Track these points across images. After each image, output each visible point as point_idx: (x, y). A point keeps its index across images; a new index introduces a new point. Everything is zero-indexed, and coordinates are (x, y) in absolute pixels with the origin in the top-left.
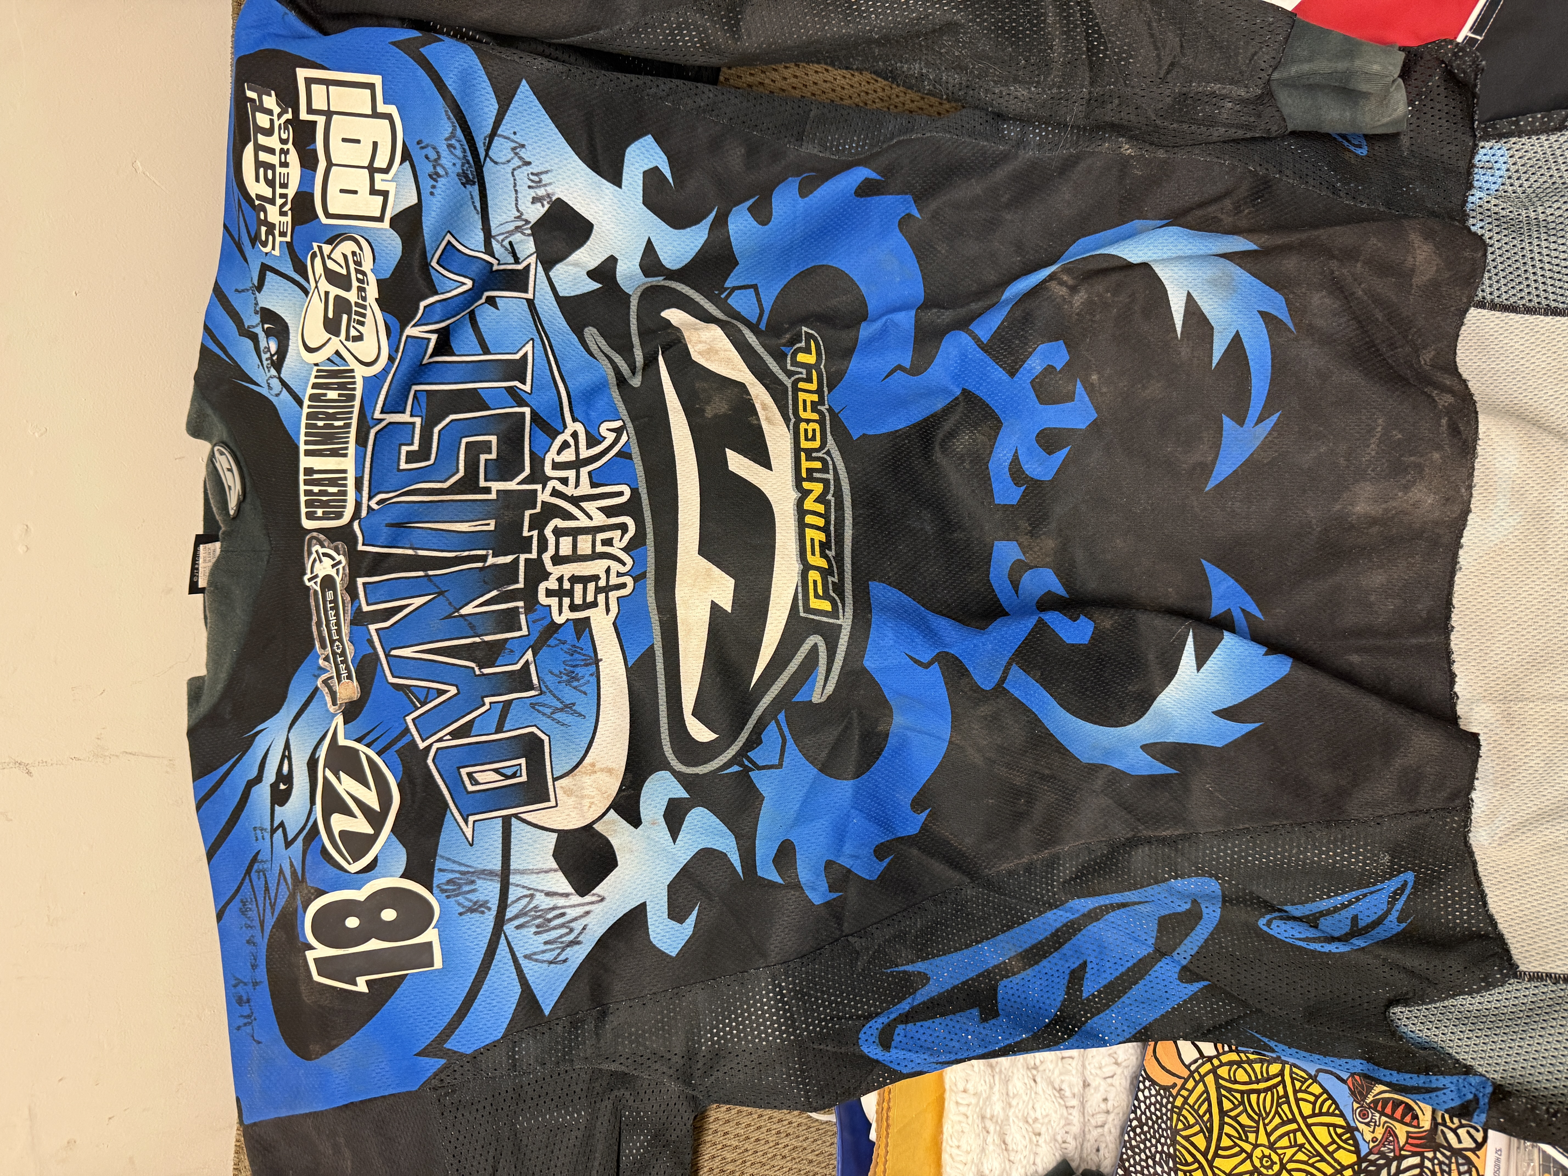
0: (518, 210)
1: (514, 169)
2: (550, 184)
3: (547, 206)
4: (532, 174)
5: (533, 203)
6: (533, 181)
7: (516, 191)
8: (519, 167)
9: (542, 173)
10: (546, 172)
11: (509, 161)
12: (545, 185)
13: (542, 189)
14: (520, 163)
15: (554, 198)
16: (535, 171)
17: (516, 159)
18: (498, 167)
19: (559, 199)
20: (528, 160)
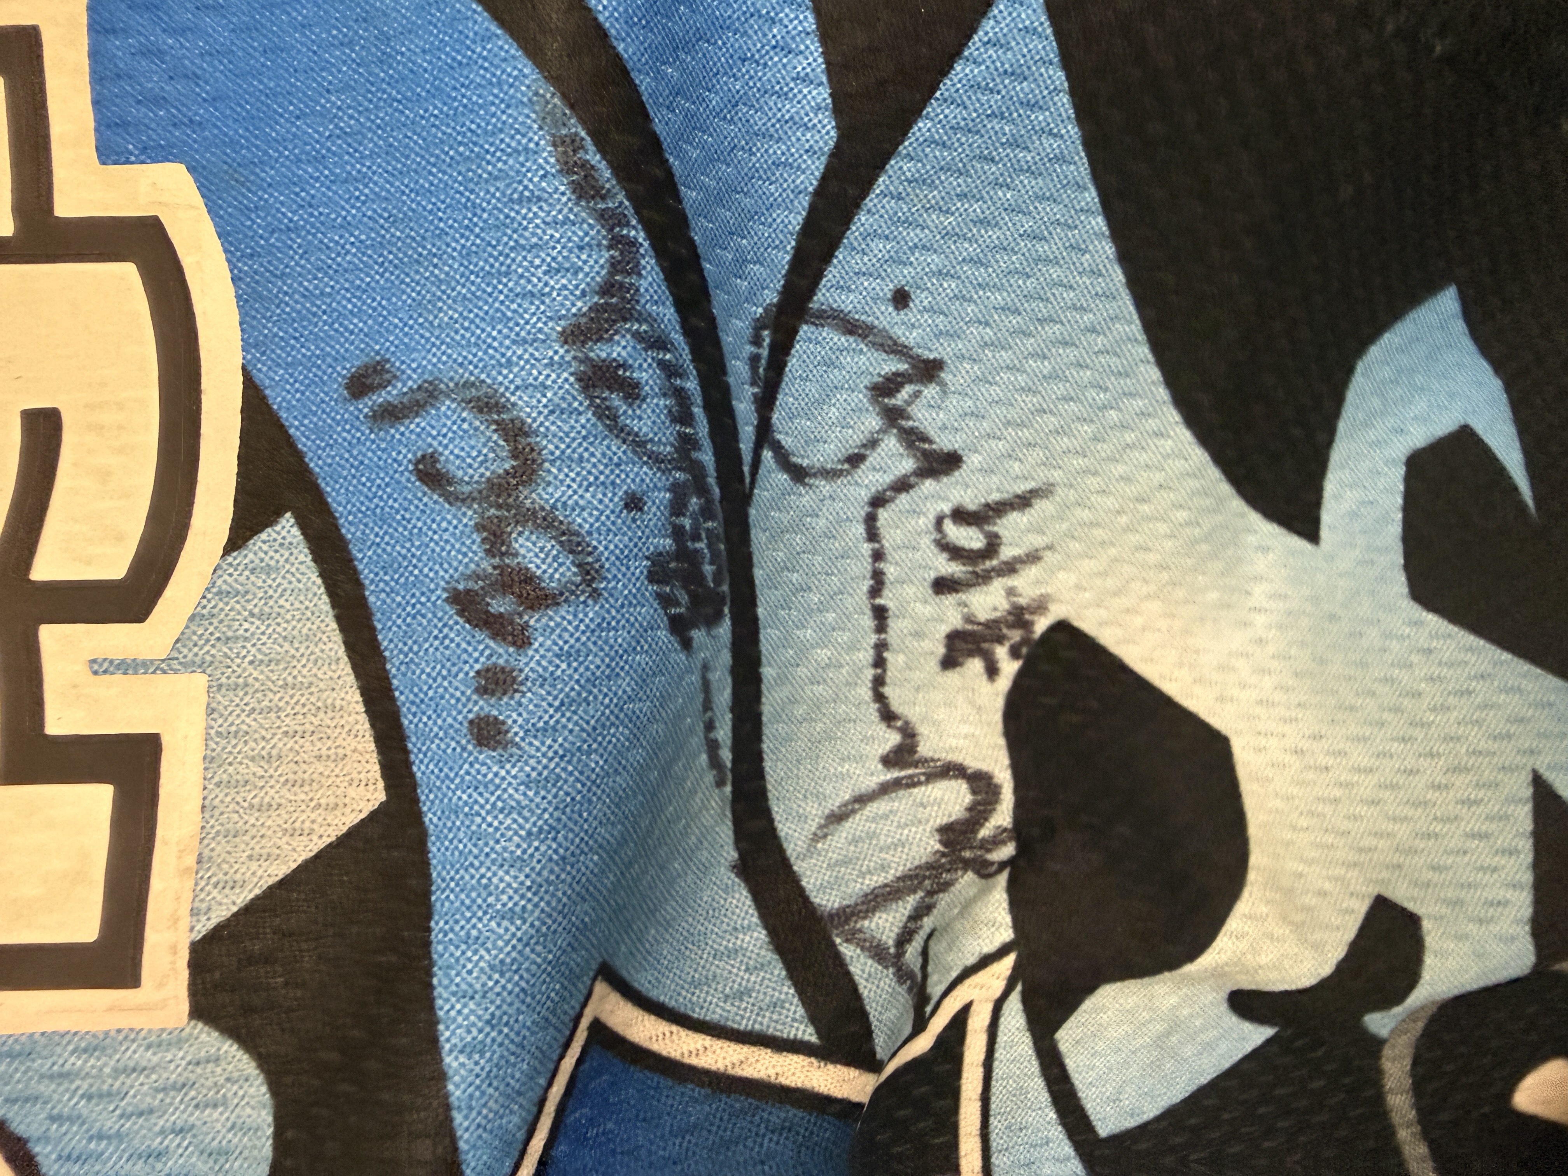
0: (888, 716)
1: (878, 501)
2: (1033, 557)
3: (1009, 668)
4: (961, 516)
5: (949, 662)
6: (955, 552)
7: (880, 614)
8: (902, 486)
9: (999, 509)
10: (1023, 502)
11: (855, 460)
12: (1010, 568)
13: (998, 586)
14: (907, 465)
15: (1041, 625)
16: (971, 501)
17: (891, 443)
18: (805, 498)
19: (1062, 627)
20: (944, 442)
